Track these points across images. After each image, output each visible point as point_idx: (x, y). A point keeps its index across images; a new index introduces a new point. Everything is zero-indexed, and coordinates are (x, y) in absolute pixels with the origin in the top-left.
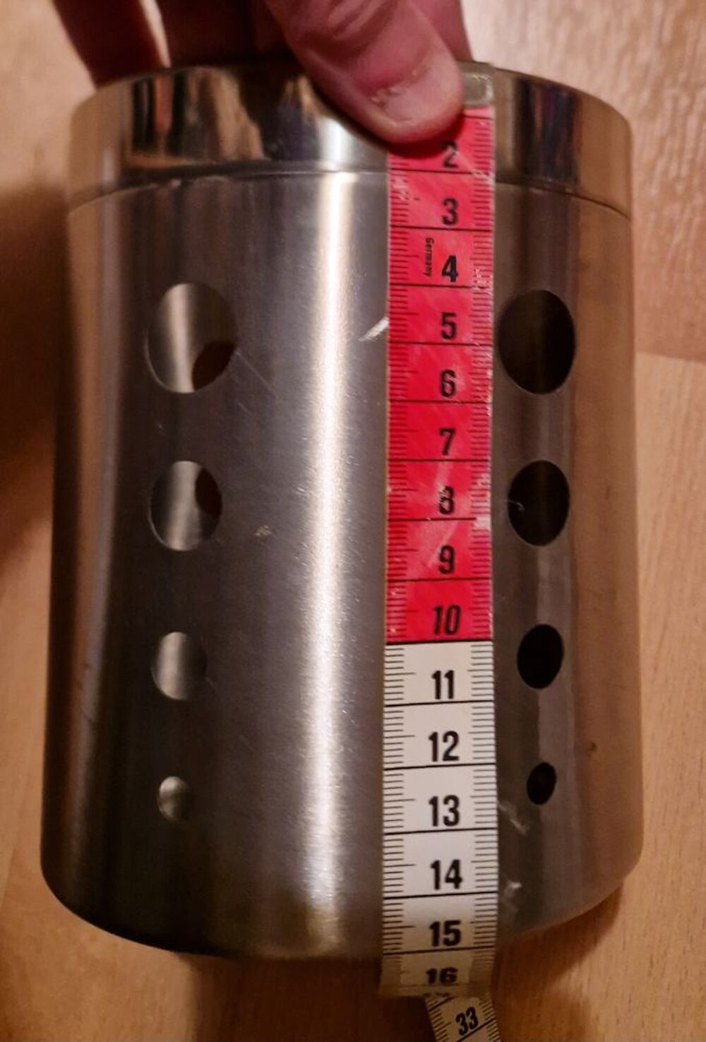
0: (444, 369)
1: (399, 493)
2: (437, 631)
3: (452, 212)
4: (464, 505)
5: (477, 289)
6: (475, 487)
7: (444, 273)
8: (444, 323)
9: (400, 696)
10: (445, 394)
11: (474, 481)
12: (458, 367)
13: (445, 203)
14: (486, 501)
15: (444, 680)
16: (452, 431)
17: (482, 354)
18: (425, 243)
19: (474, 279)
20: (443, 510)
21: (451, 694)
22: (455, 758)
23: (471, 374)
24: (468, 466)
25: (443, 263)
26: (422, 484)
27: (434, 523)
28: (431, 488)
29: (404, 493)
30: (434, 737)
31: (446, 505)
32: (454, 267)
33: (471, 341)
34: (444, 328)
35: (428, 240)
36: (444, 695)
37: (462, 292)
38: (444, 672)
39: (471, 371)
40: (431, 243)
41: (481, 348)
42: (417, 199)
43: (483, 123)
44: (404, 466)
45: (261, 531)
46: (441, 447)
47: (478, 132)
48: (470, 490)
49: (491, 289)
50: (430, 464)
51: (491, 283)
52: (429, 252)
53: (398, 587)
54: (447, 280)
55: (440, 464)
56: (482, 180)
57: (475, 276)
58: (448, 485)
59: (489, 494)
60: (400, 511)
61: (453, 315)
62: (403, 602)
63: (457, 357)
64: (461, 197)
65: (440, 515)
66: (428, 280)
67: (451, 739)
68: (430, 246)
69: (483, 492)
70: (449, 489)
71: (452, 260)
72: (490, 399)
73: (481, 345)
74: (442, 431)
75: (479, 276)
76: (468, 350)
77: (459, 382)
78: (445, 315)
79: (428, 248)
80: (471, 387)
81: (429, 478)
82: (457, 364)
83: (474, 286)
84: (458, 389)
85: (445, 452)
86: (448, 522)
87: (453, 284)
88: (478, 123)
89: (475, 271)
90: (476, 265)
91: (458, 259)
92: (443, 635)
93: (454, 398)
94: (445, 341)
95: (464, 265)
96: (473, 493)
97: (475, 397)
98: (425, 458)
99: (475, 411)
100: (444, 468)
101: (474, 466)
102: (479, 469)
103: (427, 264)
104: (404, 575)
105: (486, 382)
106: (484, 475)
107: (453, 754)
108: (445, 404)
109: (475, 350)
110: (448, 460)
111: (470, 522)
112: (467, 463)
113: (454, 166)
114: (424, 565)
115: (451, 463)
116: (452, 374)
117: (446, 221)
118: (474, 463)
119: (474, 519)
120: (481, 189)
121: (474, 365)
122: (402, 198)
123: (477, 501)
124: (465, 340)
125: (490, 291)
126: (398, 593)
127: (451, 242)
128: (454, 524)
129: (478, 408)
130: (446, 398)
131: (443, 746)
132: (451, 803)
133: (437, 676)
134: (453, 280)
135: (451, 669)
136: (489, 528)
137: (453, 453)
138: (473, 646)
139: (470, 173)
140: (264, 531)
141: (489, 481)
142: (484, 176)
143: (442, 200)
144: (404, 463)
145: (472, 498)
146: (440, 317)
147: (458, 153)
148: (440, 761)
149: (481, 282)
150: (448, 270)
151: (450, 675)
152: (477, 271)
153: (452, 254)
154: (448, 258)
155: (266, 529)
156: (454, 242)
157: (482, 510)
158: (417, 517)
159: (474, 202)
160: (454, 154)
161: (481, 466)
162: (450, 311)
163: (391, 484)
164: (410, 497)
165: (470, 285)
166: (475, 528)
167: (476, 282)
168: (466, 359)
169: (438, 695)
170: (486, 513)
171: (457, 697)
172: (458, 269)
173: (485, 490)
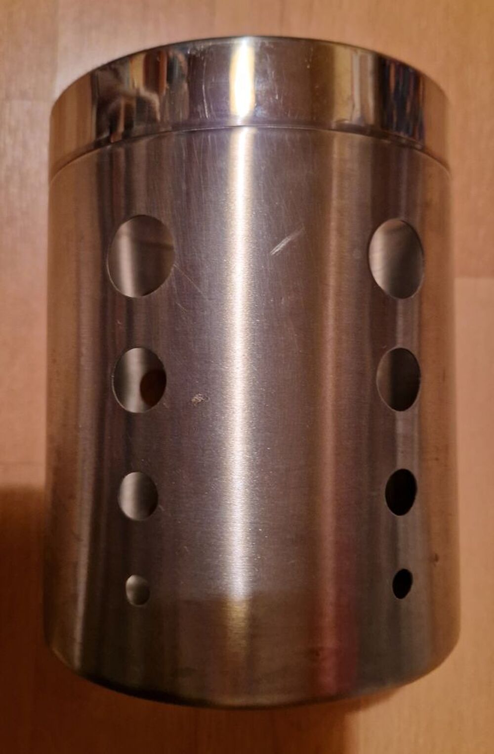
45: (196, 398)
140: (198, 398)
155: (199, 396)
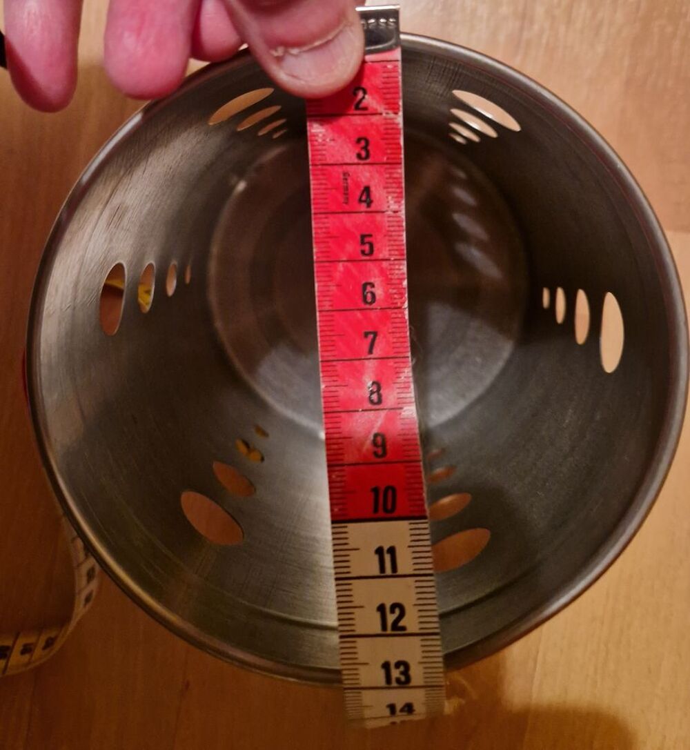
0: (364, 282)
1: (333, 389)
2: (376, 510)
3: (365, 148)
4: (390, 397)
5: (390, 213)
6: (399, 380)
7: (360, 201)
8: (363, 243)
9: (345, 570)
10: (366, 302)
11: (397, 375)
12: (377, 279)
13: (359, 141)
14: (410, 392)
15: (386, 555)
16: (376, 334)
17: (397, 267)
18: (342, 176)
19: (387, 205)
20: (372, 402)
21: (394, 568)
22: (404, 628)
23: (388, 284)
24: (391, 363)
25: (358, 193)
26: (352, 381)
27: (366, 413)
28: (360, 384)
29: (337, 388)
30: (381, 608)
31: (375, 397)
32: (369, 195)
33: (387, 257)
34: (363, 248)
35: (345, 174)
36: (388, 571)
37: (378, 217)
38: (386, 548)
39: (388, 281)
40: (347, 177)
41: (396, 262)
42: (333, 140)
43: (390, 66)
44: (334, 366)
46: (366, 347)
47: (385, 75)
48: (395, 383)
49: (403, 212)
50: (357, 363)
51: (403, 207)
52: (345, 185)
53: (338, 471)
54: (363, 207)
55: (366, 362)
56: (391, 119)
57: (388, 202)
58: (375, 380)
59: (412, 386)
60: (334, 404)
61: (371, 236)
62: (343, 484)
63: (376, 271)
64: (373, 136)
65: (370, 406)
66: (347, 208)
67: (397, 611)
68: (346, 179)
69: (406, 385)
70: (377, 384)
71: (367, 190)
72: (406, 305)
73: (395, 260)
74: (366, 335)
75: (392, 202)
76: (385, 264)
77: (379, 292)
78: (363, 237)
79: (345, 181)
80: (388, 296)
81: (358, 374)
82: (375, 277)
83: (387, 211)
84: (377, 297)
85: (370, 352)
86: (377, 412)
87: (369, 209)
88: (385, 67)
89: (387, 197)
90: (388, 193)
91: (373, 189)
92: (381, 513)
93: (374, 306)
94: (364, 258)
95: (377, 193)
96: (398, 385)
97: (393, 303)
98: (353, 358)
99: (394, 315)
100: (371, 365)
101: (396, 363)
102: (402, 365)
103: (345, 194)
104: (342, 460)
105: (403, 291)
106: (406, 370)
107: (401, 624)
108: (368, 311)
109: (390, 265)
110: (374, 359)
111: (398, 411)
112: (391, 360)
113: (365, 108)
114: (359, 450)
115: (375, 361)
116: (373, 286)
117: (359, 156)
118: (397, 360)
119: (401, 408)
120: (391, 125)
121: (390, 276)
122: (320, 140)
123: (402, 393)
124: (381, 256)
125: (403, 214)
126: (338, 476)
127: (365, 175)
128: (383, 414)
129: (396, 313)
130: (368, 306)
131: (391, 618)
132: (402, 668)
133: (379, 551)
134: (369, 206)
135: (392, 544)
136: (415, 415)
137: (377, 352)
138: (411, 524)
139: (381, 114)
141: (411, 374)
142: (392, 115)
143: (356, 139)
144: (334, 363)
145: (398, 391)
146: (359, 238)
147: (367, 96)
148: (389, 631)
149: (394, 207)
150: (364, 198)
151: (392, 551)
152: (390, 198)
153: (366, 184)
154: (362, 189)
156: (368, 174)
157: (407, 400)
158: (351, 409)
159: (383, 139)
160: (364, 98)
161: (403, 362)
162: (367, 233)
163: (324, 382)
164: (342, 393)
165: (384, 210)
166: (402, 417)
167: (389, 207)
168: (382, 272)
169: (382, 569)
170: (410, 403)
171: (400, 572)
172: (373, 198)
173: (408, 382)
